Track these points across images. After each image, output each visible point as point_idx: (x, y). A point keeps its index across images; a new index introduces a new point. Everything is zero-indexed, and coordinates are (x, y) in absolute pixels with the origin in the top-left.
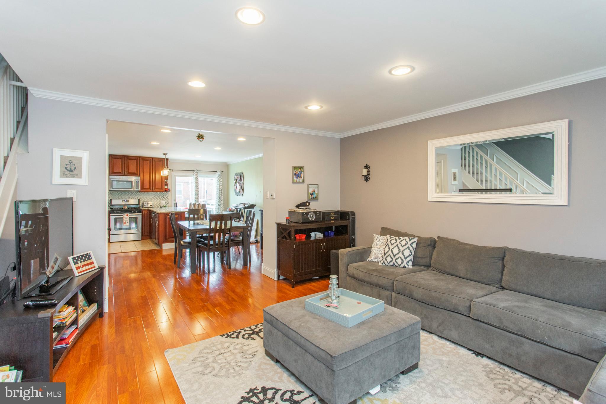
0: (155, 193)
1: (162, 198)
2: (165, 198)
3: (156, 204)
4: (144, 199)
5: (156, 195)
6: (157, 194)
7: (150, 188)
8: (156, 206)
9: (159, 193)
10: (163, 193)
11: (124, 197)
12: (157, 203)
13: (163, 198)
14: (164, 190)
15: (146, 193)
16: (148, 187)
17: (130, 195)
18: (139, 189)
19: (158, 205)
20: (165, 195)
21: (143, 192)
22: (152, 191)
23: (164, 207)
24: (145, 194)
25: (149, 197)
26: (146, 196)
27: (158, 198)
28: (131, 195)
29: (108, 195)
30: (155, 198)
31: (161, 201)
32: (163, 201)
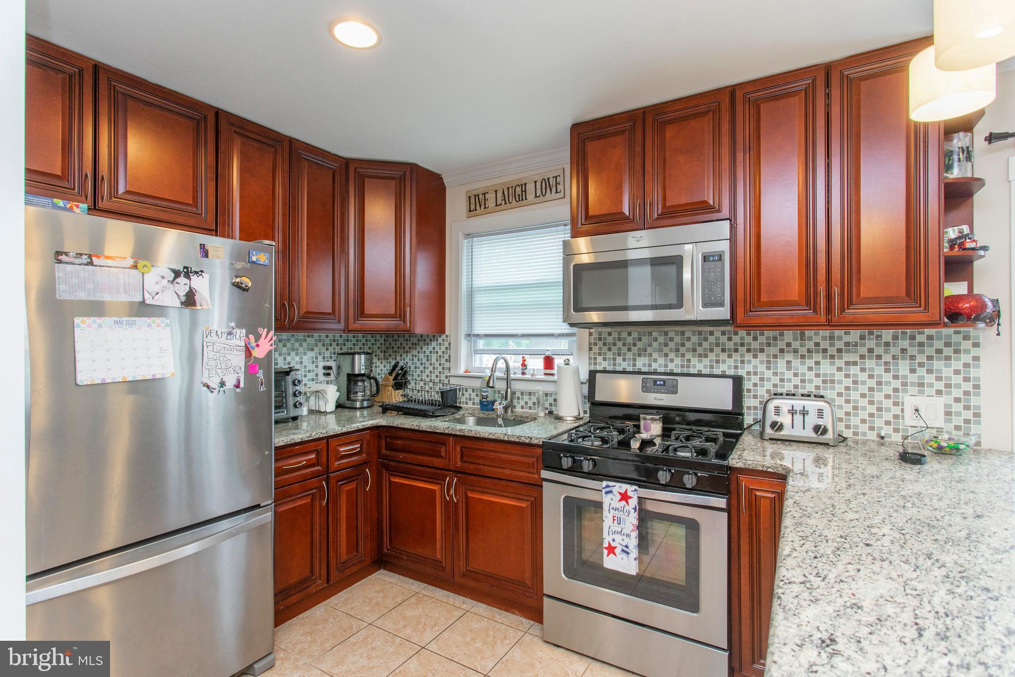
0: (854, 335)
1: (912, 378)
2: (947, 372)
3: (863, 415)
4: (776, 380)
5: (863, 350)
6: (871, 343)
7: (810, 301)
8: (864, 428)
9: (887, 335)
10: (920, 338)
11: (661, 361)
12: (872, 409)
13: (921, 372)
14: (936, 310)
15: (789, 335)
16: (795, 291)
17: (694, 350)
18: (723, 313)
19: (878, 422)
20: (948, 351)
21: (769, 333)
22: (830, 324)
23: (940, 451)
24: (781, 344)
25: (810, 363)
26: (789, 357)
27: (879, 370)
28: (700, 350)
29: (590, 349)
30: (854, 370)
31: (910, 401)
32: (921, 401)
